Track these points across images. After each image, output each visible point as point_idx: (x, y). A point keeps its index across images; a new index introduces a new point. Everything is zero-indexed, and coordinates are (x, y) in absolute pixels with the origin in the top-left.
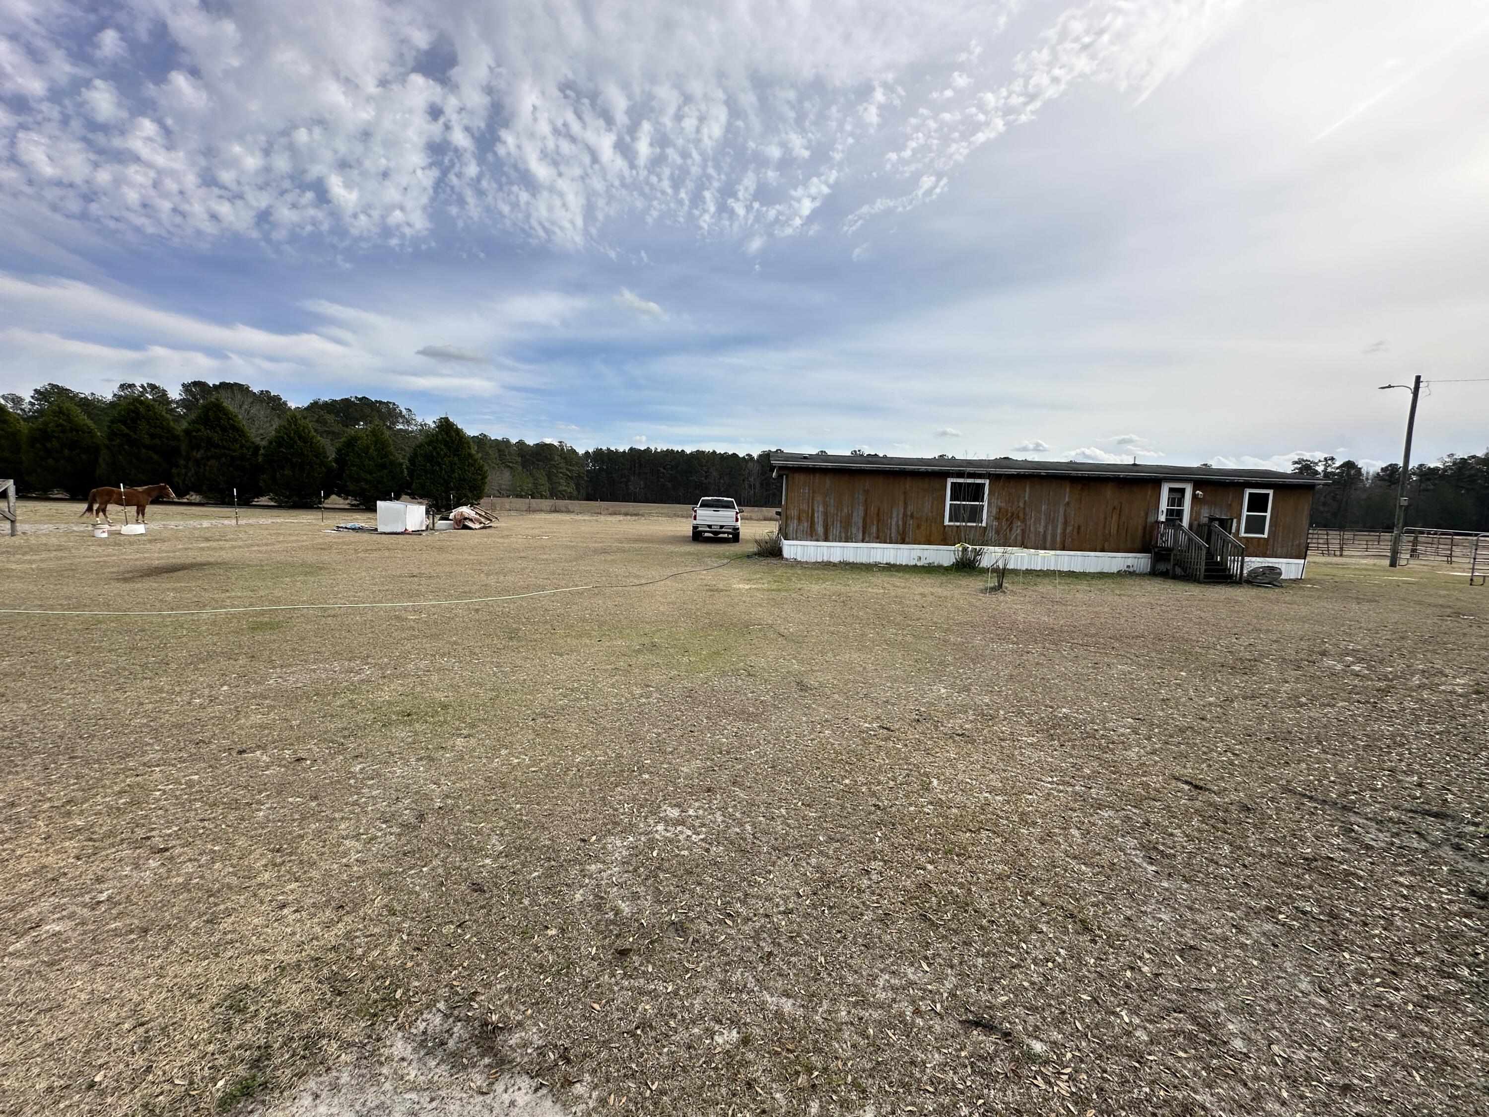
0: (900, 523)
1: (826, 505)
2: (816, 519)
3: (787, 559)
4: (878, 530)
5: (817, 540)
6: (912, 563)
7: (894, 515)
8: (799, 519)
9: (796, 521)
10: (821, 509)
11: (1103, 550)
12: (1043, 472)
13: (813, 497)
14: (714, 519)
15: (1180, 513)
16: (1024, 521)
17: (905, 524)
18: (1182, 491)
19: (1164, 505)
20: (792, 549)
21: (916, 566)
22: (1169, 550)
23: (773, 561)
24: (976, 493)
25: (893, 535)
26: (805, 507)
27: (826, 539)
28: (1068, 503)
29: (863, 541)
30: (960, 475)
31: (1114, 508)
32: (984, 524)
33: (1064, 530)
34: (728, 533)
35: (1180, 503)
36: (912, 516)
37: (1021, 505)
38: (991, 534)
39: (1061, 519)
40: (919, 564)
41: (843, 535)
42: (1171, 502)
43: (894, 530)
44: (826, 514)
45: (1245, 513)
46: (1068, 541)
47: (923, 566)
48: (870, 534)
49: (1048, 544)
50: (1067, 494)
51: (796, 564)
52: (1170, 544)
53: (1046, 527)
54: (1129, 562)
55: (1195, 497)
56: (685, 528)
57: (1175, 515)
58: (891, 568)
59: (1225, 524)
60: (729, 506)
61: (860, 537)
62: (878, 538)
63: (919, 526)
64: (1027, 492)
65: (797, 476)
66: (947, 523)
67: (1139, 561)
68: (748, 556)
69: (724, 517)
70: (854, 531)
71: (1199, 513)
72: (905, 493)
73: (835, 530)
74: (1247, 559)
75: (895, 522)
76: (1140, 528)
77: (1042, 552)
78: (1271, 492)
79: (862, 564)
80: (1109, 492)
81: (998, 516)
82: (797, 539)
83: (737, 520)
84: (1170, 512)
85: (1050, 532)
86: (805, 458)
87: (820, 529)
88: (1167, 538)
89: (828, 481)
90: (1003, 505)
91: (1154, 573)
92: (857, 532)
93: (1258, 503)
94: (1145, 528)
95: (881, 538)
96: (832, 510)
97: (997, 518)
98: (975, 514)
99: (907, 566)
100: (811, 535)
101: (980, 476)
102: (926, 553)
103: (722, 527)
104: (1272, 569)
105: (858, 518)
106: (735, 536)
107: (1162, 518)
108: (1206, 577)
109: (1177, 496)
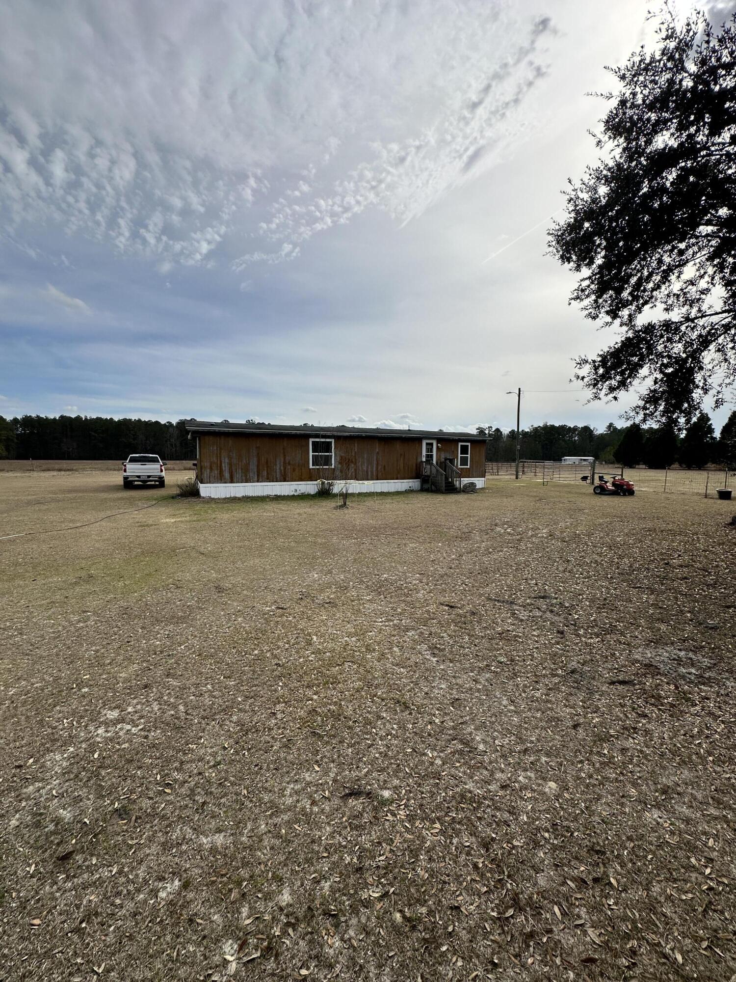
0: (282, 468)
1: (230, 458)
2: (224, 468)
3: (204, 498)
4: (268, 473)
5: (226, 483)
6: (292, 494)
7: (278, 463)
8: (211, 469)
9: (208, 470)
10: (227, 461)
11: (397, 479)
12: (364, 434)
13: (220, 452)
14: (140, 471)
15: (432, 456)
16: (355, 464)
17: (285, 469)
18: (432, 444)
19: (424, 453)
20: (206, 490)
21: (294, 496)
22: (428, 476)
23: (194, 499)
24: (327, 447)
25: (278, 476)
26: (215, 459)
27: (232, 482)
28: (378, 453)
29: (258, 481)
30: (317, 436)
31: (401, 455)
32: (333, 467)
33: (377, 468)
34: (155, 481)
35: (432, 451)
36: (289, 464)
37: (353, 454)
38: (338, 473)
39: (375, 462)
40: (296, 494)
41: (244, 478)
42: (428, 450)
43: (278, 474)
44: (230, 465)
45: (460, 455)
46: (380, 474)
47: (298, 496)
48: (262, 477)
49: (369, 477)
50: (377, 447)
51: (211, 500)
52: (428, 473)
53: (367, 467)
54: (410, 485)
55: (437, 447)
56: (117, 479)
57: (429, 457)
58: (278, 498)
59: (452, 461)
60: (155, 460)
61: (256, 479)
62: (268, 479)
63: (294, 470)
64: (356, 447)
65: (207, 438)
66: (311, 467)
67: (414, 484)
68: (173, 498)
69: (152, 469)
70: (251, 474)
71: (440, 456)
72: (284, 449)
73: (238, 475)
74: (462, 479)
75: (278, 467)
76: (414, 465)
77: (366, 482)
78: (469, 444)
79: (258, 497)
80: (398, 446)
81: (342, 461)
82: (210, 482)
83: (162, 471)
84: (427, 456)
85: (369, 470)
86: (212, 425)
87: (227, 475)
88: (427, 470)
89: (231, 442)
90: (343, 455)
91: (423, 490)
92: (252, 474)
93: (464, 450)
94: (416, 465)
95: (270, 479)
96: (234, 461)
97: (340, 463)
98: (327, 460)
99: (288, 496)
100: (221, 479)
101: (329, 437)
102: (300, 487)
103: (149, 477)
104: (472, 483)
105: (253, 466)
106: (161, 483)
107: (424, 459)
108: (446, 490)
109: (430, 447)
